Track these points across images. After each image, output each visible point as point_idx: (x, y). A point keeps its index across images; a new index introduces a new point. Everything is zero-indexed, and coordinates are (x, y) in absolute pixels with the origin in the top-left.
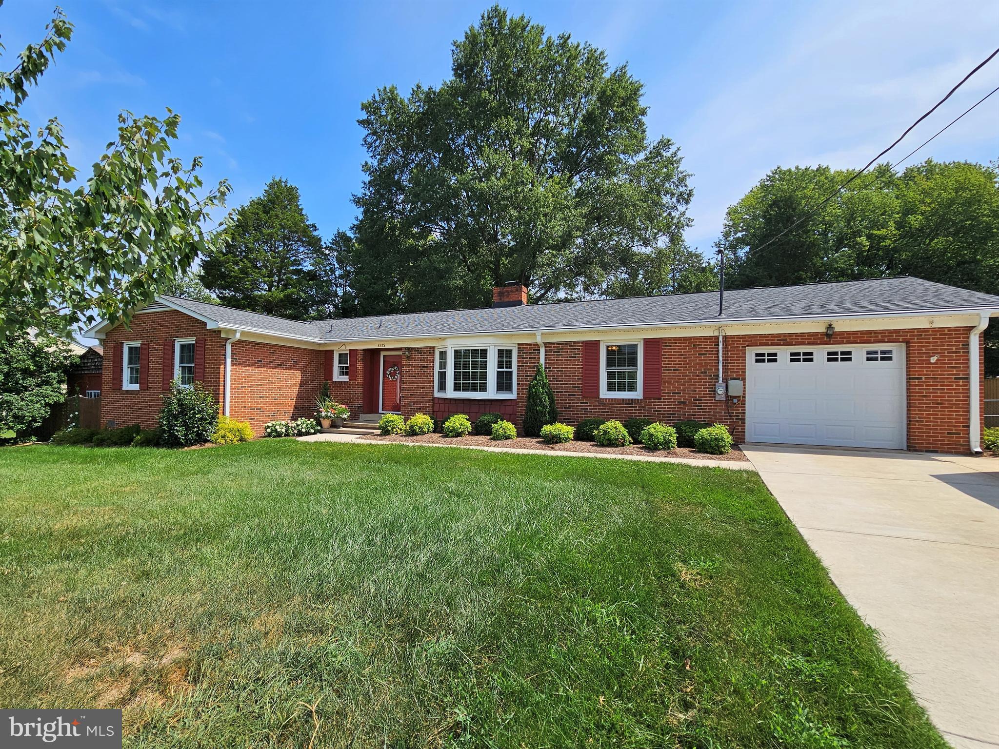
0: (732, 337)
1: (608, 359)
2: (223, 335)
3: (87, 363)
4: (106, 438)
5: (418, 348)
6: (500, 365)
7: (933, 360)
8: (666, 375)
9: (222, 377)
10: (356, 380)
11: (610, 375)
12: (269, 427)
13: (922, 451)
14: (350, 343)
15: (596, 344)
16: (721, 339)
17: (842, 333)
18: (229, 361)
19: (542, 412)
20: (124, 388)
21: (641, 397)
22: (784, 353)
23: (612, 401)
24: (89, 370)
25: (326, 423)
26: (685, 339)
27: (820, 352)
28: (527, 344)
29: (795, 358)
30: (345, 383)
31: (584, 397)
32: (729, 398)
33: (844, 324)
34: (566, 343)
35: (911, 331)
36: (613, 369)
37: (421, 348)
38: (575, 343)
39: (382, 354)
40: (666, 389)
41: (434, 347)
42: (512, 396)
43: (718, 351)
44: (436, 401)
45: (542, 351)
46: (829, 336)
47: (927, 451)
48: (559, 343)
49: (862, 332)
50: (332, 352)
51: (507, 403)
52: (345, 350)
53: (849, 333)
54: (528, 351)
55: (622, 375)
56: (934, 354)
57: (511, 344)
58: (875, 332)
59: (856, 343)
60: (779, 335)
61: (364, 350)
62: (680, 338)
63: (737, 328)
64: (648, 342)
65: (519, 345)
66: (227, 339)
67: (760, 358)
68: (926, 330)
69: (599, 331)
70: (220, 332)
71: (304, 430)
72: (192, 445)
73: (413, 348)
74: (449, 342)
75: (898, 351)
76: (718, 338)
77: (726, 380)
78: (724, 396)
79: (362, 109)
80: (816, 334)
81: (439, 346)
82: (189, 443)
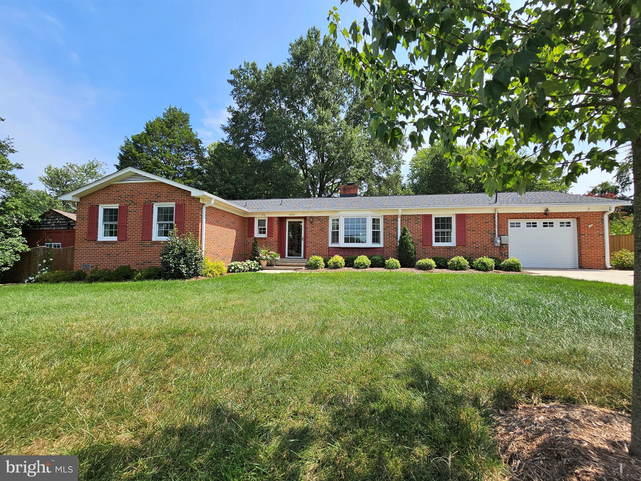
0: (501, 214)
1: (435, 225)
2: (201, 201)
3: (47, 221)
4: (99, 276)
5: (318, 217)
6: (374, 227)
7: (590, 226)
8: (468, 233)
9: (200, 231)
10: (272, 237)
11: (437, 233)
12: (232, 265)
13: (586, 269)
14: (268, 213)
15: (430, 216)
16: (496, 215)
17: (552, 213)
18: (204, 220)
19: (411, 253)
20: (99, 240)
21: (455, 245)
22: (523, 222)
23: (440, 248)
24: (49, 227)
25: (264, 263)
26: (478, 214)
27: (540, 222)
28: (389, 216)
29: (528, 225)
30: (265, 239)
31: (424, 246)
32: (502, 245)
33: (553, 209)
34: (413, 215)
35: (580, 213)
36: (438, 230)
37: (320, 217)
38: (418, 215)
39: (288, 221)
40: (469, 240)
41: (328, 217)
42: (381, 245)
43: (495, 221)
44: (330, 249)
45: (399, 219)
46: (546, 214)
47: (589, 269)
48: (408, 216)
49: (560, 213)
50: (253, 218)
51: (377, 250)
52: (265, 217)
53: (554, 213)
54: (391, 220)
55: (443, 233)
56: (590, 224)
57: (379, 215)
58: (566, 213)
59: (558, 218)
60: (523, 214)
61: (278, 217)
62: (475, 214)
63: (504, 209)
64: (459, 216)
65: (384, 216)
66: (203, 204)
67: (512, 225)
68: (586, 213)
69: (432, 209)
70: (199, 199)
71: (253, 268)
72: (191, 277)
73: (314, 217)
74: (342, 213)
75: (573, 222)
76: (495, 214)
77: (499, 236)
78: (499, 244)
79: (231, 73)
80: (540, 213)
81: (332, 216)
82: (190, 277)
